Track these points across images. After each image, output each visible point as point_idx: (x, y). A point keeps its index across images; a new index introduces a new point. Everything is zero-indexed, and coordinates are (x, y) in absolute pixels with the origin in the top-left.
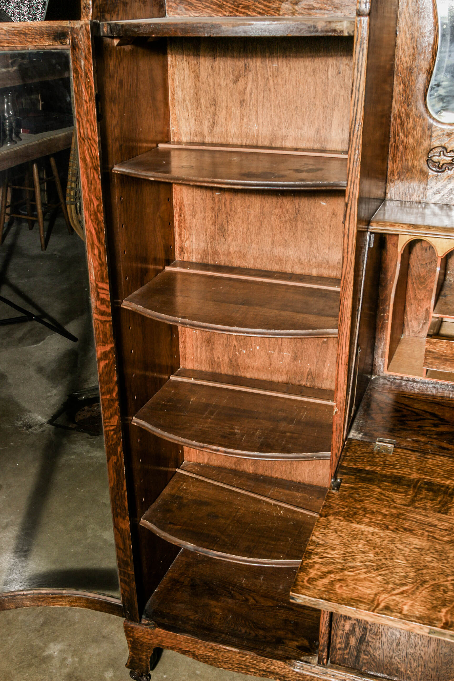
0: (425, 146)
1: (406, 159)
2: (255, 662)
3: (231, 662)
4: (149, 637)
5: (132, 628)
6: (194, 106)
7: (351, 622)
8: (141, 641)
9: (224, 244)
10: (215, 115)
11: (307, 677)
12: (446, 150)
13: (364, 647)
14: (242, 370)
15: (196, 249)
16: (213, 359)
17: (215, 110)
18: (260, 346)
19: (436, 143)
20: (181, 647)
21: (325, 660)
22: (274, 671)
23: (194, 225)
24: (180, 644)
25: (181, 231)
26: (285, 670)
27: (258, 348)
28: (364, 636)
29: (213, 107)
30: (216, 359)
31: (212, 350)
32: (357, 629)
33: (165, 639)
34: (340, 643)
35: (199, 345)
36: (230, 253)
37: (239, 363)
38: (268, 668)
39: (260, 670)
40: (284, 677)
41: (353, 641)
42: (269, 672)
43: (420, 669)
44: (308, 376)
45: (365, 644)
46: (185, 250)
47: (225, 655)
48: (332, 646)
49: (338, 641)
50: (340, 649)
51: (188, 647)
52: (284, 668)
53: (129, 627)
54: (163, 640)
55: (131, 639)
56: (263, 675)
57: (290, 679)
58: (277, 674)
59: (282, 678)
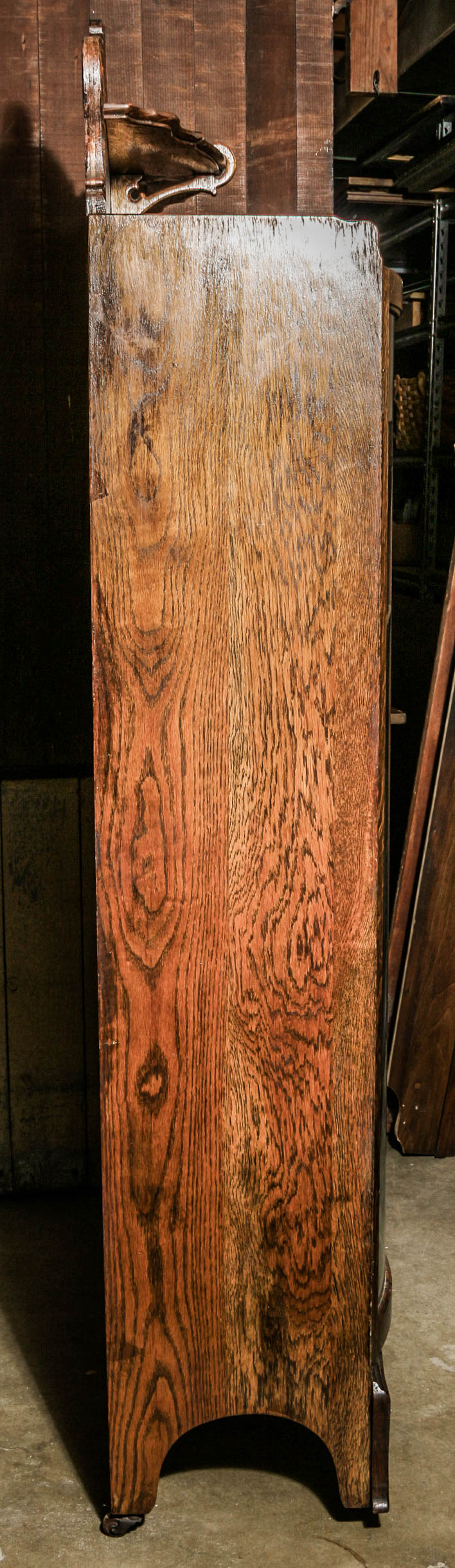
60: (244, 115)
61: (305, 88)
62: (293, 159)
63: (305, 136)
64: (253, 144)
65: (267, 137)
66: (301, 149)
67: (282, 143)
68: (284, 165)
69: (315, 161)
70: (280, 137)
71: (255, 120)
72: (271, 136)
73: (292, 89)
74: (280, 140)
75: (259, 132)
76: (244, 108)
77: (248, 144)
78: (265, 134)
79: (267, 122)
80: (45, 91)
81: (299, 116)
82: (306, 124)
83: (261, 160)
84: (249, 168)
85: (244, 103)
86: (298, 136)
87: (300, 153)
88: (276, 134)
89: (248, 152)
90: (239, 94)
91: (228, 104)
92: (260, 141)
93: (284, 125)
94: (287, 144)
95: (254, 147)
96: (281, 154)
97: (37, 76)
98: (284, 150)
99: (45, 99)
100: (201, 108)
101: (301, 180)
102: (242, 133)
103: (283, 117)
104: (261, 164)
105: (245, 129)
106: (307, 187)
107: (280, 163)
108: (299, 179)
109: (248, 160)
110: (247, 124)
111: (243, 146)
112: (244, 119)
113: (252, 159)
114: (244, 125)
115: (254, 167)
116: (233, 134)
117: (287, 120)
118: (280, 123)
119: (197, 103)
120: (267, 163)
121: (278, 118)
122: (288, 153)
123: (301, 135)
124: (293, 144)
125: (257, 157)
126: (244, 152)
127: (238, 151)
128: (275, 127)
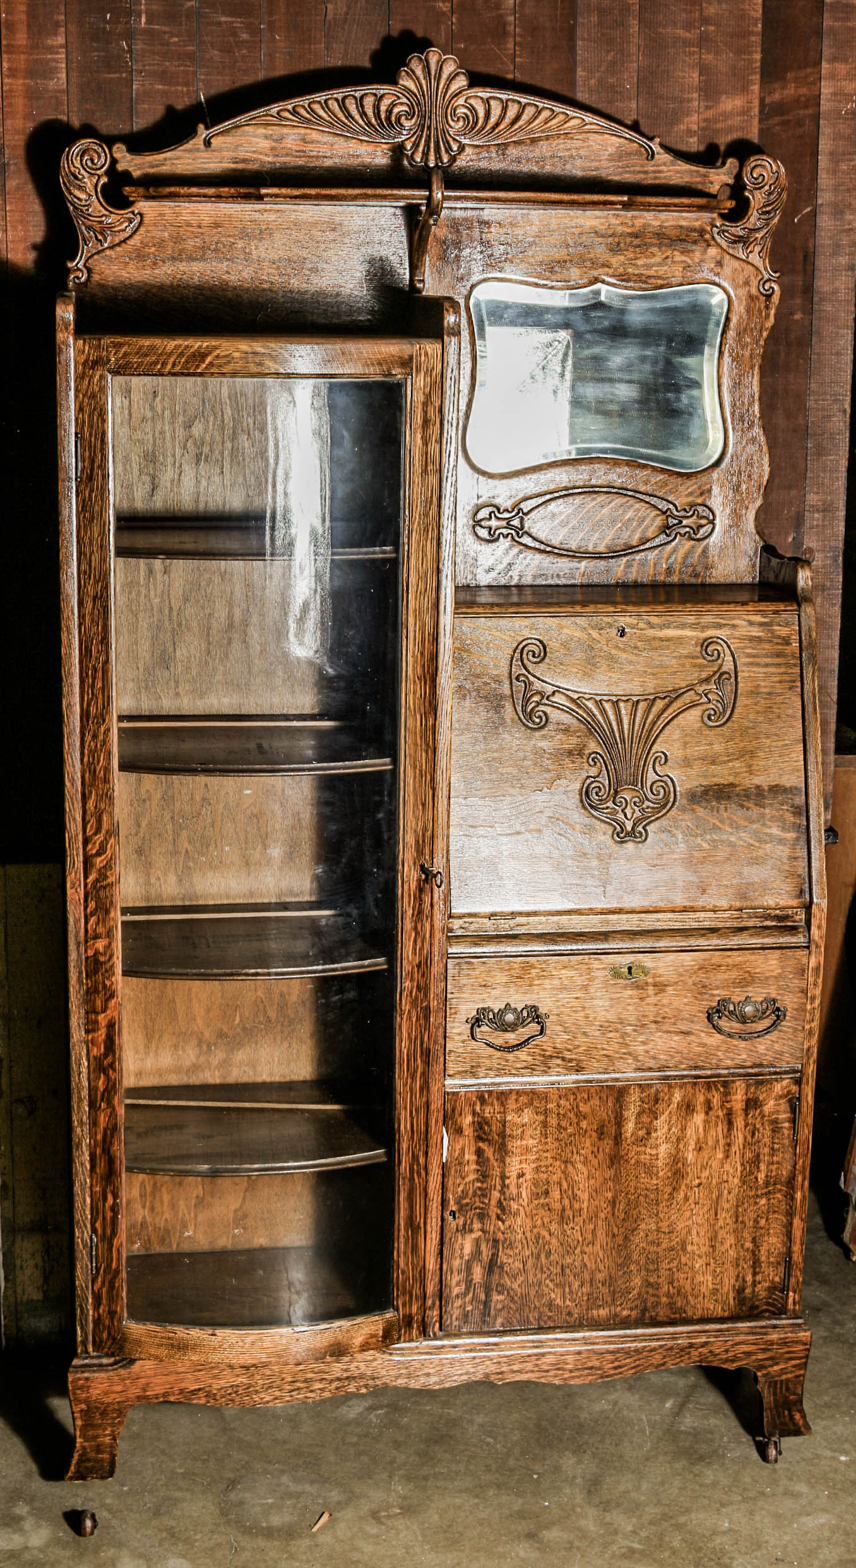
2: (322, 1366)
3: (278, 1383)
4: (119, 1388)
5: (87, 1379)
7: (474, 1236)
8: (103, 1404)
9: (169, 680)
11: (413, 1363)
12: (498, 509)
13: (497, 1277)
14: (199, 894)
16: (147, 882)
18: (230, 845)
19: (483, 499)
20: (183, 1385)
21: (437, 1325)
22: (356, 1373)
24: (182, 1380)
26: (375, 1364)
27: (227, 848)
28: (494, 1257)
30: (153, 881)
31: (147, 866)
32: (483, 1247)
33: (153, 1380)
34: (458, 1284)
36: (177, 694)
37: (195, 882)
38: (346, 1370)
39: (331, 1381)
40: (374, 1379)
41: (478, 1273)
42: (347, 1378)
43: (584, 1290)
45: (497, 1271)
47: (268, 1373)
48: (444, 1295)
49: (454, 1282)
50: (457, 1296)
51: (197, 1380)
52: (375, 1360)
53: (79, 1379)
54: (148, 1384)
55: (83, 1406)
56: (337, 1388)
57: (384, 1380)
58: (362, 1376)
59: (371, 1382)
60: (758, 64)
61: (831, 28)
62: (817, 117)
63: (831, 91)
64: (768, 100)
65: (786, 92)
66: (825, 105)
67: (803, 99)
68: (806, 126)
69: (841, 121)
70: (800, 91)
71: (771, 72)
72: (791, 90)
73: (819, 33)
74: (801, 95)
75: (776, 86)
76: (758, 56)
77: (762, 100)
78: (783, 89)
79: (786, 72)
80: (521, 36)
81: (824, 65)
82: (833, 76)
83: (777, 119)
84: (762, 129)
85: (759, 49)
86: (823, 90)
87: (825, 111)
88: (796, 87)
89: (761, 112)
90: (753, 39)
91: (739, 52)
92: (776, 97)
93: (806, 77)
94: (808, 100)
95: (769, 105)
96: (802, 112)
97: (512, 18)
98: (806, 107)
99: (520, 44)
100: (709, 58)
101: (824, 144)
102: (756, 88)
103: (805, 67)
104: (775, 125)
105: (758, 82)
106: (831, 154)
107: (799, 123)
108: (821, 143)
109: (761, 121)
110: (762, 77)
111: (756, 103)
112: (759, 70)
113: (767, 119)
114: (758, 77)
115: (768, 129)
116: (745, 89)
117: (810, 70)
118: (802, 73)
119: (703, 51)
120: (784, 123)
121: (800, 68)
122: (810, 111)
123: (826, 89)
124: (816, 100)
125: (771, 117)
126: (756, 111)
127: (749, 109)
128: (796, 80)
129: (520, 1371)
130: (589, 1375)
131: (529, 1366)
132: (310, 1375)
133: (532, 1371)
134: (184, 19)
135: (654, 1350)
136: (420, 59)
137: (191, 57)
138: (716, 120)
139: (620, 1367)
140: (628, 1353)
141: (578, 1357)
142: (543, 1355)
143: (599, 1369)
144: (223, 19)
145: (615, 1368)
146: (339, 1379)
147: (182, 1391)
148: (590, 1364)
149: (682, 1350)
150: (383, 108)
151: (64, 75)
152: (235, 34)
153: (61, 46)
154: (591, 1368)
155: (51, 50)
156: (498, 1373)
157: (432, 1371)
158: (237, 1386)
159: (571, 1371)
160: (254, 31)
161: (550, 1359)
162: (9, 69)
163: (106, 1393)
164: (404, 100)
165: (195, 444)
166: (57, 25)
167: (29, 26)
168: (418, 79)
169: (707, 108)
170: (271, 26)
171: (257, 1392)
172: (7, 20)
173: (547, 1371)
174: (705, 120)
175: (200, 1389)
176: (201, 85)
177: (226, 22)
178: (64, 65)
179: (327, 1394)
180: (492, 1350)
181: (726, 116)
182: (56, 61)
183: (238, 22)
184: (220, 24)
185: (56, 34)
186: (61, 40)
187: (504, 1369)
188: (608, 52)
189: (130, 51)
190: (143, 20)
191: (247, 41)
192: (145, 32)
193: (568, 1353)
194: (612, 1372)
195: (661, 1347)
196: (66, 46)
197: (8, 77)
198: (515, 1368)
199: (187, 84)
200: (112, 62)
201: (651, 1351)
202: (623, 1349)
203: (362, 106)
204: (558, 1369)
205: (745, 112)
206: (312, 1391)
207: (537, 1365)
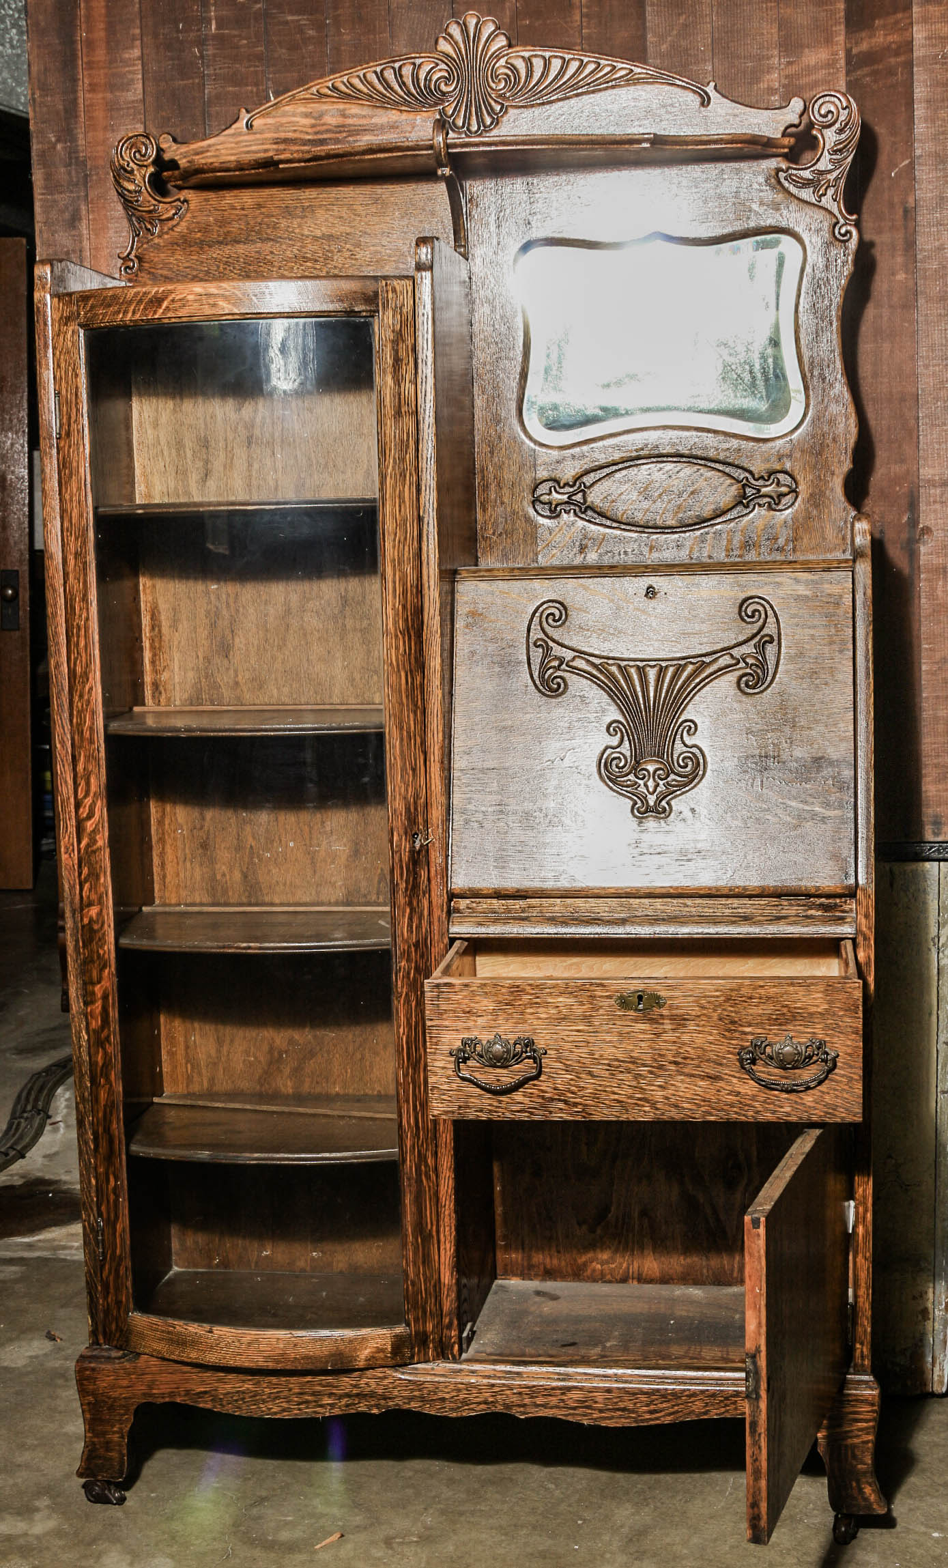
0: (528, 479)
1: (502, 503)
2: (330, 1380)
3: (286, 1393)
4: (125, 1383)
5: (93, 1369)
6: (173, 451)
8: (109, 1398)
9: (228, 669)
10: (207, 462)
11: (426, 1385)
12: (559, 483)
14: (265, 892)
15: (179, 683)
16: (213, 878)
17: (207, 454)
18: (294, 840)
19: (542, 474)
20: (188, 1386)
21: (456, 1347)
22: (367, 1391)
23: (176, 643)
24: (187, 1381)
25: (154, 655)
26: (386, 1382)
27: (291, 844)
29: (204, 450)
30: (219, 877)
31: (212, 861)
33: (158, 1377)
35: (189, 856)
36: (237, 683)
37: (261, 879)
38: (355, 1386)
39: (341, 1397)
40: (385, 1399)
42: (357, 1395)
44: (379, 883)
46: (161, 688)
51: (202, 1382)
52: (385, 1378)
53: (86, 1369)
54: (153, 1381)
55: (91, 1399)
56: (347, 1406)
57: (397, 1401)
58: (372, 1395)
59: (382, 1402)
60: (842, 14)
62: (909, 65)
63: (924, 35)
64: (854, 51)
65: (874, 40)
66: (918, 53)
67: (893, 46)
68: (897, 74)
69: (938, 66)
70: (890, 39)
71: (858, 20)
72: (880, 38)
74: (891, 43)
75: (863, 34)
76: (841, 6)
77: (848, 52)
78: (870, 37)
79: (873, 20)
80: (587, 7)
81: (915, 9)
82: (925, 20)
83: (866, 70)
84: (850, 81)
86: (915, 36)
87: (918, 58)
88: (886, 35)
89: (848, 62)
92: (864, 46)
93: (897, 22)
94: (899, 47)
95: (857, 55)
96: (893, 60)
98: (897, 54)
99: (587, 15)
100: (787, 12)
101: (920, 92)
102: (841, 38)
103: (895, 13)
104: (864, 76)
105: (843, 32)
106: (928, 101)
107: (891, 72)
108: (916, 91)
109: (848, 73)
110: (847, 27)
111: (842, 54)
112: (843, 20)
113: (854, 70)
114: (843, 27)
115: (857, 80)
116: (829, 41)
117: (900, 16)
118: (891, 20)
119: (781, 5)
120: (875, 73)
121: (887, 14)
122: (901, 59)
123: (919, 34)
124: (908, 46)
125: (860, 67)
126: (842, 62)
127: (835, 61)
128: (884, 27)
129: (545, 1406)
130: (620, 1417)
131: (554, 1401)
132: (319, 1388)
133: (557, 1407)
134: (252, 21)
135: (694, 1394)
136: (458, 23)
137: (259, 57)
138: (798, 76)
139: (654, 1412)
140: (664, 1395)
141: (608, 1396)
142: (569, 1389)
143: (633, 1411)
144: (290, 18)
145: (651, 1412)
146: (348, 1395)
147: (188, 1393)
148: (621, 1405)
149: (727, 1399)
150: (422, 76)
151: (140, 86)
152: (301, 32)
153: (138, 59)
154: (623, 1410)
155: (127, 63)
156: (519, 1406)
157: (447, 1396)
158: (243, 1392)
159: (601, 1411)
160: (320, 27)
161: (576, 1395)
162: (90, 85)
163: (113, 1387)
164: (443, 66)
165: (246, 428)
166: (134, 39)
167: (108, 43)
168: (456, 43)
169: (790, 63)
170: (336, 20)
171: (264, 1401)
172: (87, 38)
173: (574, 1408)
174: (787, 77)
175: (205, 1392)
176: (270, 83)
177: (293, 21)
178: (140, 76)
179: (337, 1412)
180: (513, 1379)
181: (809, 70)
182: (134, 73)
183: (303, 20)
184: (287, 22)
185: (133, 47)
186: (136, 52)
187: (527, 1401)
188: (679, 15)
189: (202, 57)
190: (213, 27)
191: (313, 37)
192: (215, 37)
193: (596, 1389)
194: (647, 1416)
195: (702, 1392)
196: (142, 58)
197: (89, 91)
198: (539, 1401)
199: (257, 85)
200: (185, 69)
201: (690, 1396)
202: (658, 1390)
203: (401, 76)
204: (587, 1407)
205: (831, 64)
206: (321, 1406)
207: (563, 1401)
